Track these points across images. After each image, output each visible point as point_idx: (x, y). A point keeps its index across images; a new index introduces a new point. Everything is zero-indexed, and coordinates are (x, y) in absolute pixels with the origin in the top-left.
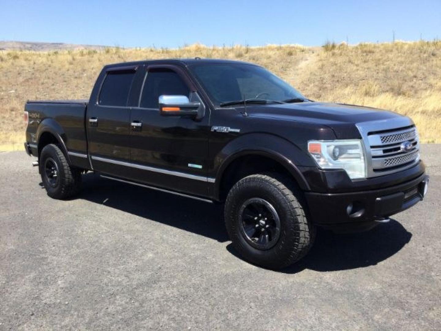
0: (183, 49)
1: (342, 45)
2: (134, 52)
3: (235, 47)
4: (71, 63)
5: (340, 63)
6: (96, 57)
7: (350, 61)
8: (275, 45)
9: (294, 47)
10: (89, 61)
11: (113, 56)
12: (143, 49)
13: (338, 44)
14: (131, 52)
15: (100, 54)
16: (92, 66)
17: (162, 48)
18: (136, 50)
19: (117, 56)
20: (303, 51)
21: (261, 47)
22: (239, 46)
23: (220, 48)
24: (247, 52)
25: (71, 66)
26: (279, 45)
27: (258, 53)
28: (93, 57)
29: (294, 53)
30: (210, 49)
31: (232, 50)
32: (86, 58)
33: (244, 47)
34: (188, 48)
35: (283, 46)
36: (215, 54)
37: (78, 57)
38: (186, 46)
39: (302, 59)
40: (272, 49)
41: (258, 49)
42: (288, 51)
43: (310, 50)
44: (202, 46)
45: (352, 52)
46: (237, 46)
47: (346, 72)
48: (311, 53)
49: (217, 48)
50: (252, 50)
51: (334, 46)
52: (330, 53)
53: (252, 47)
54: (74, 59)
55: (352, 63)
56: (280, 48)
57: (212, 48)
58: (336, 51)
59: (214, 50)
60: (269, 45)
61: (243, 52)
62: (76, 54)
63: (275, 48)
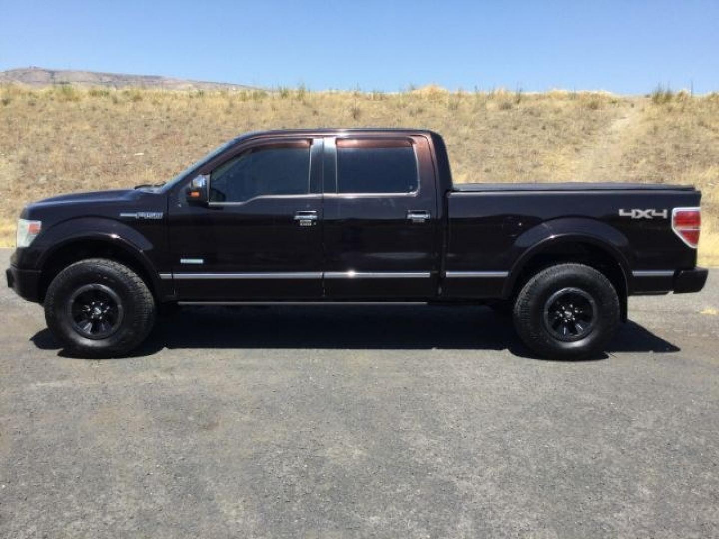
0: (408, 93)
1: (681, 95)
2: (328, 96)
3: (496, 93)
4: (228, 112)
5: (686, 124)
6: (267, 103)
7: (701, 124)
8: (564, 91)
9: (596, 96)
10: (257, 110)
11: (294, 102)
12: (342, 92)
13: (676, 92)
14: (323, 97)
15: (273, 99)
16: (263, 118)
17: (374, 92)
18: (331, 94)
19: (302, 102)
20: (614, 102)
21: (542, 93)
22: (503, 92)
23: (471, 93)
24: (518, 102)
25: (230, 116)
26: (573, 92)
27: (539, 103)
28: (261, 102)
29: (600, 105)
30: (453, 95)
31: (491, 97)
32: (251, 103)
33: (513, 94)
34: (414, 92)
35: (578, 92)
36: (463, 103)
37: (238, 103)
38: (413, 89)
39: (615, 116)
40: (560, 98)
41: (536, 95)
42: (590, 102)
43: (626, 101)
44: (441, 89)
45: (701, 107)
46: (500, 90)
48: (629, 105)
49: (464, 93)
50: (527, 99)
51: (669, 97)
52: (665, 107)
53: (527, 94)
54: (232, 105)
55: (706, 126)
56: (573, 97)
57: (456, 93)
58: (674, 104)
59: (460, 96)
60: (555, 90)
61: (512, 101)
62: (234, 97)
63: (566, 96)
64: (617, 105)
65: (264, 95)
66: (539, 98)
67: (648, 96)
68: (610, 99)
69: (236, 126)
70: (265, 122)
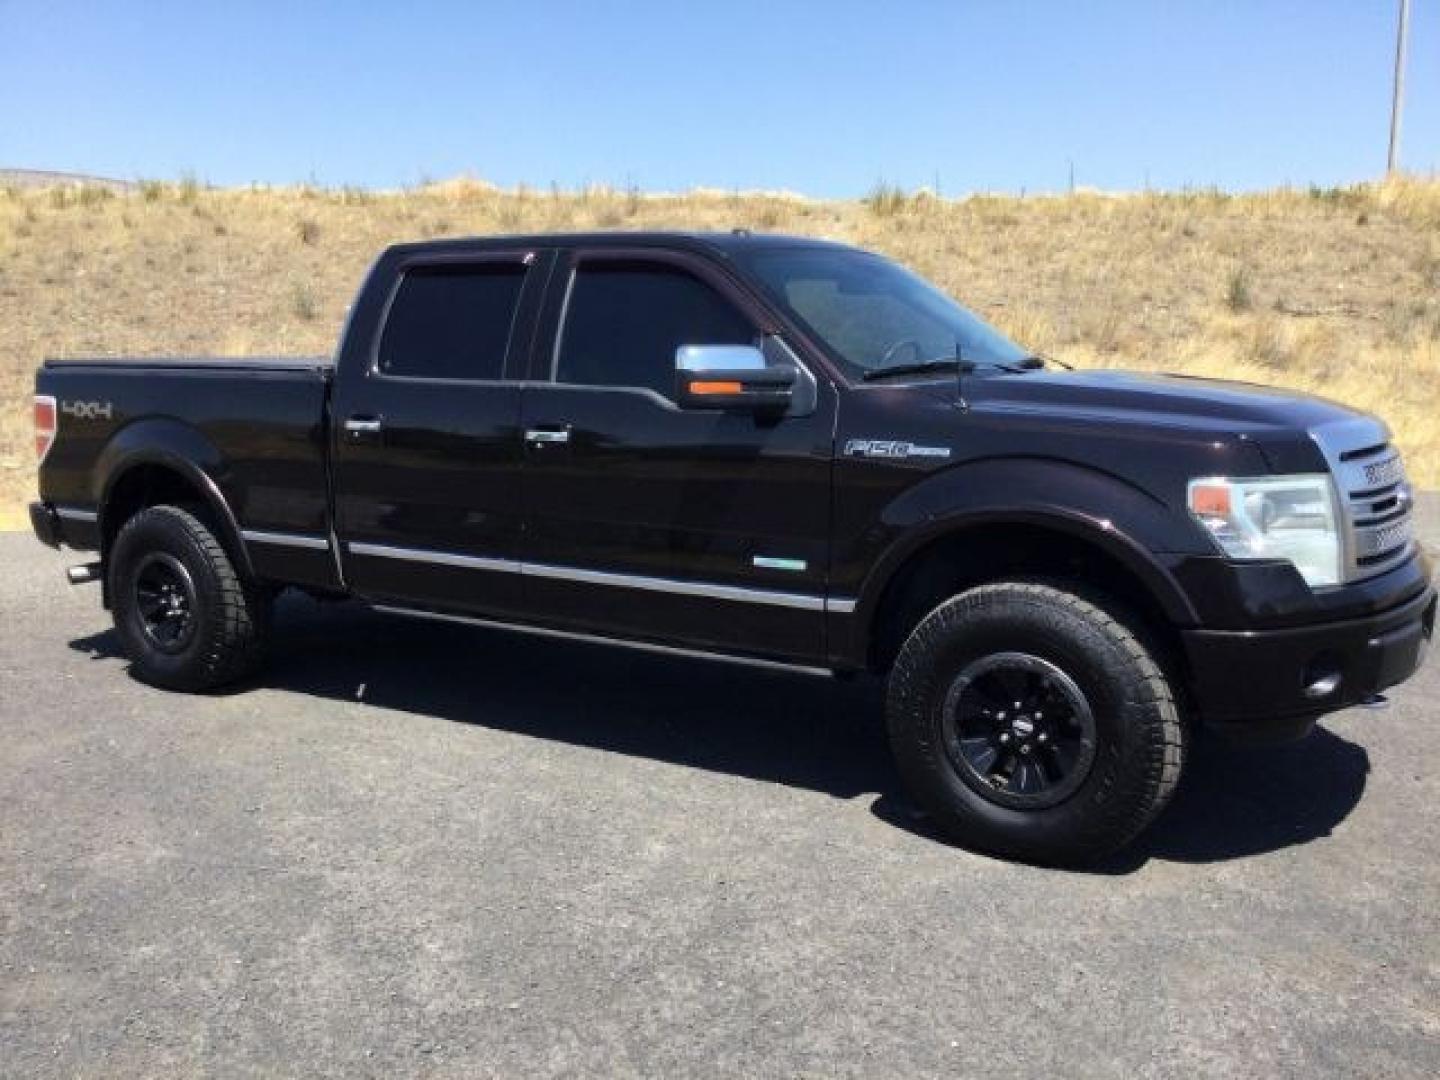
0: (415, 191)
1: (920, 198)
2: (246, 197)
3: (591, 193)
4: (23, 232)
5: (926, 252)
6: (112, 211)
7: (952, 250)
8: (719, 193)
9: (774, 201)
10: (89, 226)
11: (174, 208)
12: (279, 189)
13: (911, 196)
14: (237, 199)
15: (127, 204)
16: (104, 244)
17: (346, 188)
18: (255, 192)
19: (190, 210)
20: (806, 214)
21: (674, 196)
22: (604, 192)
23: (544, 193)
24: (632, 212)
25: (28, 241)
26: (732, 193)
27: (672, 212)
28: (101, 210)
29: (779, 218)
30: (509, 197)
31: (582, 202)
32: (76, 213)
33: (622, 195)
34: (431, 190)
35: (743, 194)
36: (529, 212)
37: (47, 212)
38: (427, 183)
40: (711, 205)
41: (664, 200)
42: (763, 212)
43: (826, 211)
44: (484, 185)
45: (953, 218)
46: (598, 188)
47: (946, 283)
48: (831, 219)
49: (531, 192)
50: (648, 206)
51: (898, 202)
52: (891, 222)
53: (649, 196)
54: (32, 218)
55: (959, 255)
56: (733, 203)
57: (515, 192)
58: (908, 216)
59: (522, 199)
60: (700, 190)
61: (622, 210)
62: (39, 200)
63: (720, 202)
64: (811, 217)
65: (106, 195)
66: (670, 204)
67: (865, 202)
68: (798, 206)
69: (41, 261)
70: (107, 251)
